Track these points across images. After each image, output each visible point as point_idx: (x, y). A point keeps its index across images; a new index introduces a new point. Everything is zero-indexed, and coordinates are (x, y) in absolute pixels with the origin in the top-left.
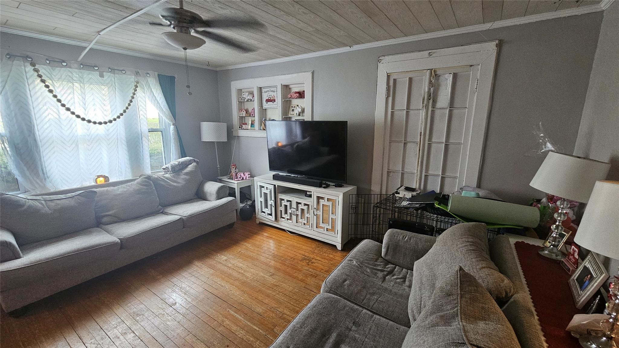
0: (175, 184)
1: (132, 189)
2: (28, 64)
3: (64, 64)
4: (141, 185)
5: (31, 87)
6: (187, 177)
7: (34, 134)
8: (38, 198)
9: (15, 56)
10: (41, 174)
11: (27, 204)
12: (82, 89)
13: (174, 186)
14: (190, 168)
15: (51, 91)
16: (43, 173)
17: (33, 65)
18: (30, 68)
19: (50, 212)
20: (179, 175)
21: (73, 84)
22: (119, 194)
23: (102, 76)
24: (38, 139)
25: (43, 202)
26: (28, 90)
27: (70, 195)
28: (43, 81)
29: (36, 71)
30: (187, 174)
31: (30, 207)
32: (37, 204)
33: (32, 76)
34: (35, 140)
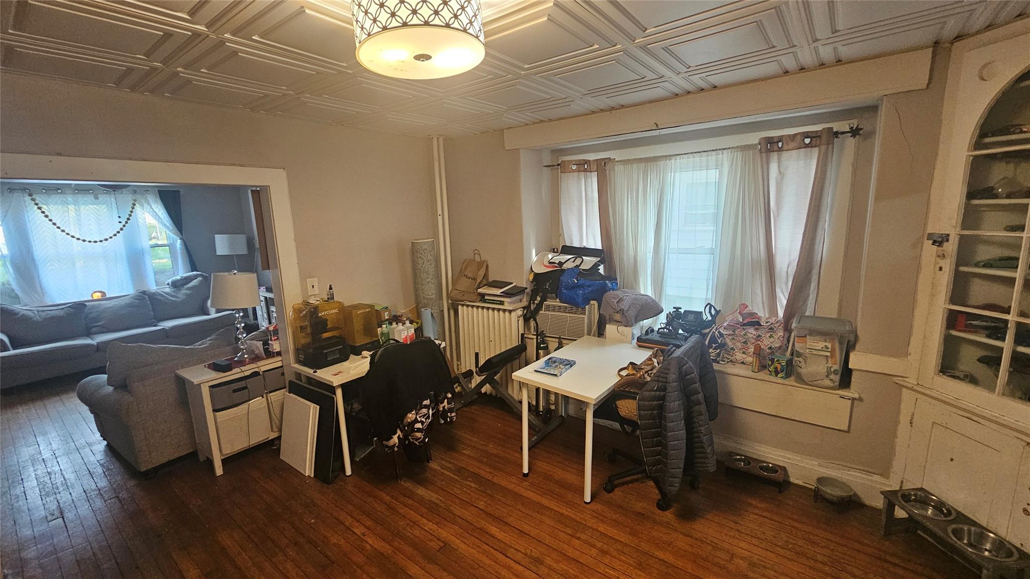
0: (174, 299)
1: (123, 303)
2: (26, 195)
3: (60, 191)
4: (134, 299)
5: (29, 214)
6: (188, 292)
7: (32, 254)
8: (32, 309)
9: (15, 190)
10: (39, 289)
11: (21, 313)
12: (77, 212)
13: (172, 300)
14: (194, 283)
15: (46, 216)
16: (42, 289)
17: (30, 195)
18: (28, 198)
19: (40, 320)
20: (180, 290)
21: (68, 208)
22: (110, 307)
23: (96, 198)
24: (36, 258)
25: (36, 312)
26: (27, 217)
27: (61, 307)
28: (39, 208)
29: (33, 200)
30: (188, 289)
31: (23, 315)
32: (30, 313)
33: (29, 205)
34: (33, 260)
